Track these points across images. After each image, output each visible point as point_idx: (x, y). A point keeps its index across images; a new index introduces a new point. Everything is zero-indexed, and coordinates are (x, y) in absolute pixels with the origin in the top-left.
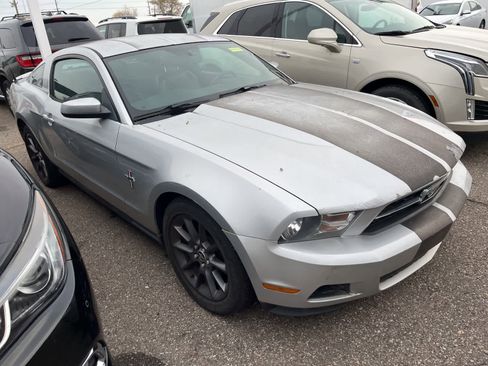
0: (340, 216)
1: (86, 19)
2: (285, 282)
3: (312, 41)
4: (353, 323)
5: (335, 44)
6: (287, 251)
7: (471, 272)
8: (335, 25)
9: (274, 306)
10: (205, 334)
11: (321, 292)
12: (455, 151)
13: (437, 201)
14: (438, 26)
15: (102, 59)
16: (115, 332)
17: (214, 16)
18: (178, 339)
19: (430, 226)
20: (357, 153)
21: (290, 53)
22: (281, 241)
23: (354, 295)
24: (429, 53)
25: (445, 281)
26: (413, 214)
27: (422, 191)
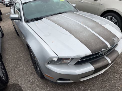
2: (50, 75)
4: (74, 87)
7: (118, 77)
10: (35, 82)
12: (115, 40)
13: (106, 56)
15: (22, 3)
20: (78, 39)
21: (83, 1)
22: (48, 63)
23: (71, 81)
25: (108, 79)
26: (95, 60)
27: (99, 53)
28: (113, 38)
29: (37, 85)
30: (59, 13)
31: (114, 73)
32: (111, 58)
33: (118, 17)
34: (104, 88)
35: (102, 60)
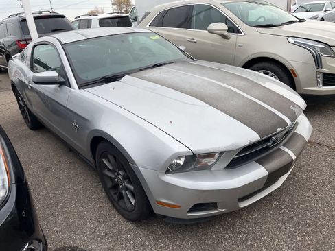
0: (209, 155)
1: (64, 17)
3: (210, 32)
4: (223, 230)
5: (226, 33)
6: (172, 179)
7: (311, 195)
8: (226, 21)
9: (165, 217)
10: (121, 234)
11: (196, 207)
12: (296, 110)
13: (284, 145)
14: (301, 20)
15: (62, 44)
16: (61, 231)
17: (147, 14)
18: (102, 237)
19: (275, 163)
20: (224, 111)
21: (196, 39)
22: (168, 172)
23: (220, 210)
24: (290, 40)
25: (292, 201)
26: (264, 155)
27: (270, 138)
28: (291, 108)
29: (127, 240)
30: (156, 66)
31: (300, 188)
32: (294, 149)
33: (280, 71)
34: (288, 221)
35: (277, 154)
